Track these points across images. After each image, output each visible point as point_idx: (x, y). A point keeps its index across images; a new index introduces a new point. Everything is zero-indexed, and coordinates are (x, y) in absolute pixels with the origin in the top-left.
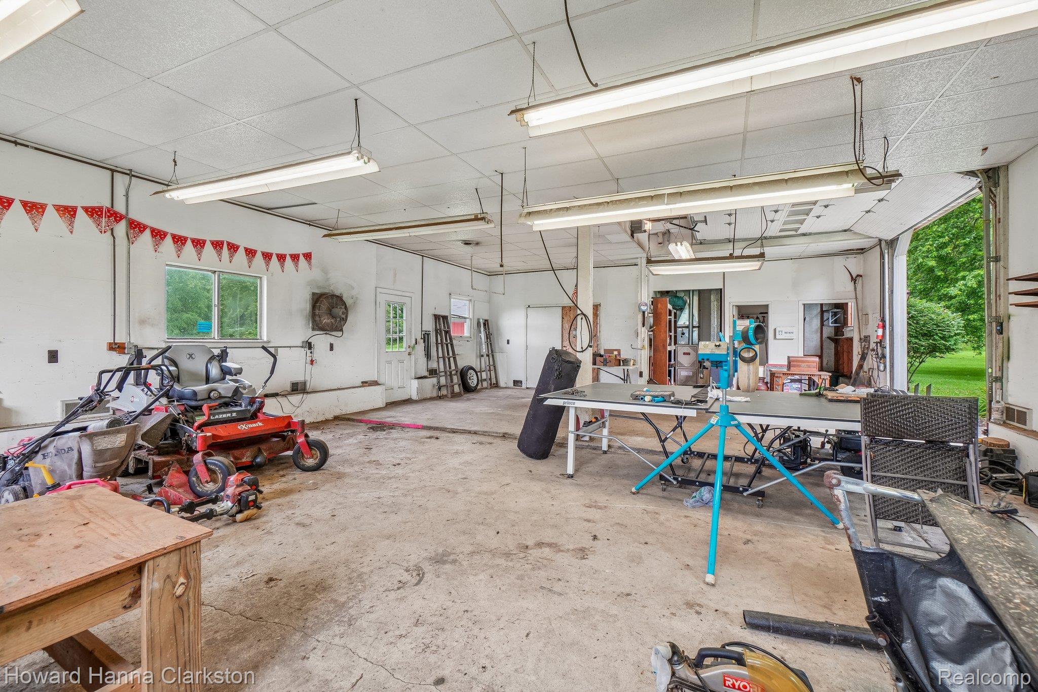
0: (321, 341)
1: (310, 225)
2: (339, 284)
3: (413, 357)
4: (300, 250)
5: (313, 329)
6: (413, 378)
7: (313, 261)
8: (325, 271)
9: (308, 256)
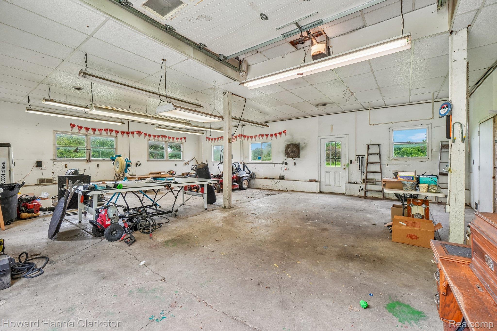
0: (290, 162)
1: (285, 120)
2: (298, 139)
3: (347, 171)
4: (282, 130)
5: (287, 157)
6: (348, 182)
7: (287, 133)
8: (292, 135)
9: (285, 132)
